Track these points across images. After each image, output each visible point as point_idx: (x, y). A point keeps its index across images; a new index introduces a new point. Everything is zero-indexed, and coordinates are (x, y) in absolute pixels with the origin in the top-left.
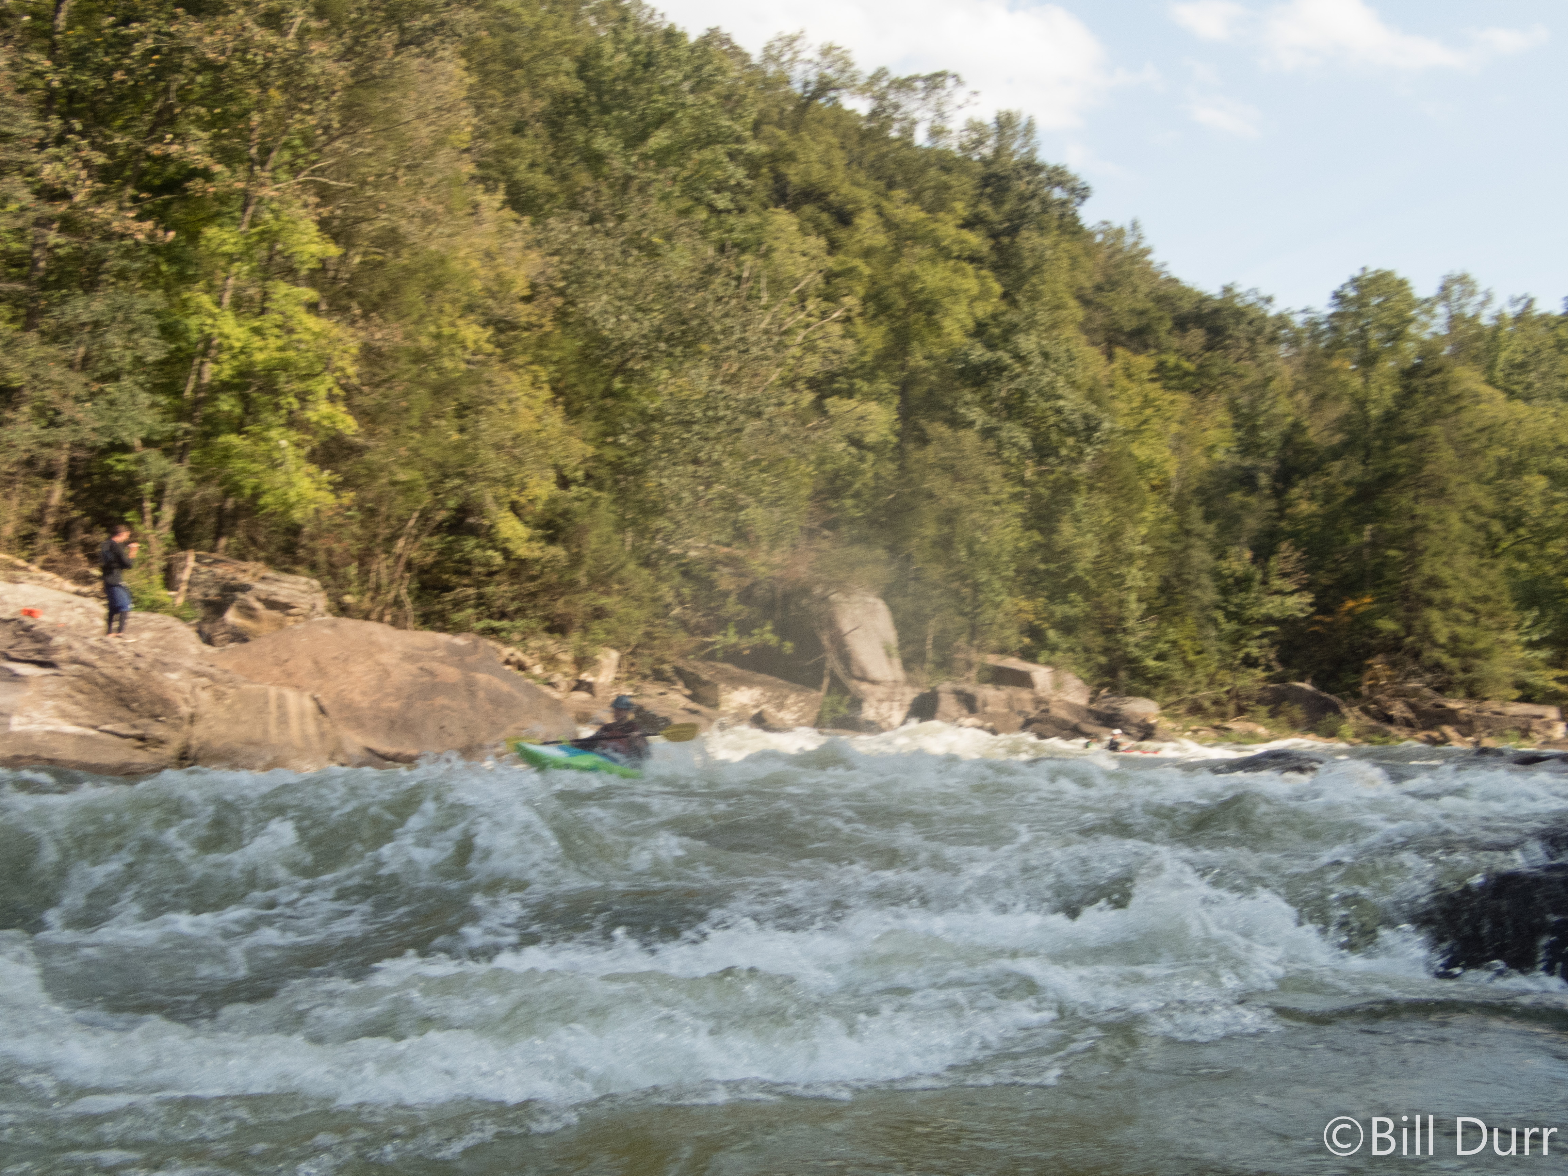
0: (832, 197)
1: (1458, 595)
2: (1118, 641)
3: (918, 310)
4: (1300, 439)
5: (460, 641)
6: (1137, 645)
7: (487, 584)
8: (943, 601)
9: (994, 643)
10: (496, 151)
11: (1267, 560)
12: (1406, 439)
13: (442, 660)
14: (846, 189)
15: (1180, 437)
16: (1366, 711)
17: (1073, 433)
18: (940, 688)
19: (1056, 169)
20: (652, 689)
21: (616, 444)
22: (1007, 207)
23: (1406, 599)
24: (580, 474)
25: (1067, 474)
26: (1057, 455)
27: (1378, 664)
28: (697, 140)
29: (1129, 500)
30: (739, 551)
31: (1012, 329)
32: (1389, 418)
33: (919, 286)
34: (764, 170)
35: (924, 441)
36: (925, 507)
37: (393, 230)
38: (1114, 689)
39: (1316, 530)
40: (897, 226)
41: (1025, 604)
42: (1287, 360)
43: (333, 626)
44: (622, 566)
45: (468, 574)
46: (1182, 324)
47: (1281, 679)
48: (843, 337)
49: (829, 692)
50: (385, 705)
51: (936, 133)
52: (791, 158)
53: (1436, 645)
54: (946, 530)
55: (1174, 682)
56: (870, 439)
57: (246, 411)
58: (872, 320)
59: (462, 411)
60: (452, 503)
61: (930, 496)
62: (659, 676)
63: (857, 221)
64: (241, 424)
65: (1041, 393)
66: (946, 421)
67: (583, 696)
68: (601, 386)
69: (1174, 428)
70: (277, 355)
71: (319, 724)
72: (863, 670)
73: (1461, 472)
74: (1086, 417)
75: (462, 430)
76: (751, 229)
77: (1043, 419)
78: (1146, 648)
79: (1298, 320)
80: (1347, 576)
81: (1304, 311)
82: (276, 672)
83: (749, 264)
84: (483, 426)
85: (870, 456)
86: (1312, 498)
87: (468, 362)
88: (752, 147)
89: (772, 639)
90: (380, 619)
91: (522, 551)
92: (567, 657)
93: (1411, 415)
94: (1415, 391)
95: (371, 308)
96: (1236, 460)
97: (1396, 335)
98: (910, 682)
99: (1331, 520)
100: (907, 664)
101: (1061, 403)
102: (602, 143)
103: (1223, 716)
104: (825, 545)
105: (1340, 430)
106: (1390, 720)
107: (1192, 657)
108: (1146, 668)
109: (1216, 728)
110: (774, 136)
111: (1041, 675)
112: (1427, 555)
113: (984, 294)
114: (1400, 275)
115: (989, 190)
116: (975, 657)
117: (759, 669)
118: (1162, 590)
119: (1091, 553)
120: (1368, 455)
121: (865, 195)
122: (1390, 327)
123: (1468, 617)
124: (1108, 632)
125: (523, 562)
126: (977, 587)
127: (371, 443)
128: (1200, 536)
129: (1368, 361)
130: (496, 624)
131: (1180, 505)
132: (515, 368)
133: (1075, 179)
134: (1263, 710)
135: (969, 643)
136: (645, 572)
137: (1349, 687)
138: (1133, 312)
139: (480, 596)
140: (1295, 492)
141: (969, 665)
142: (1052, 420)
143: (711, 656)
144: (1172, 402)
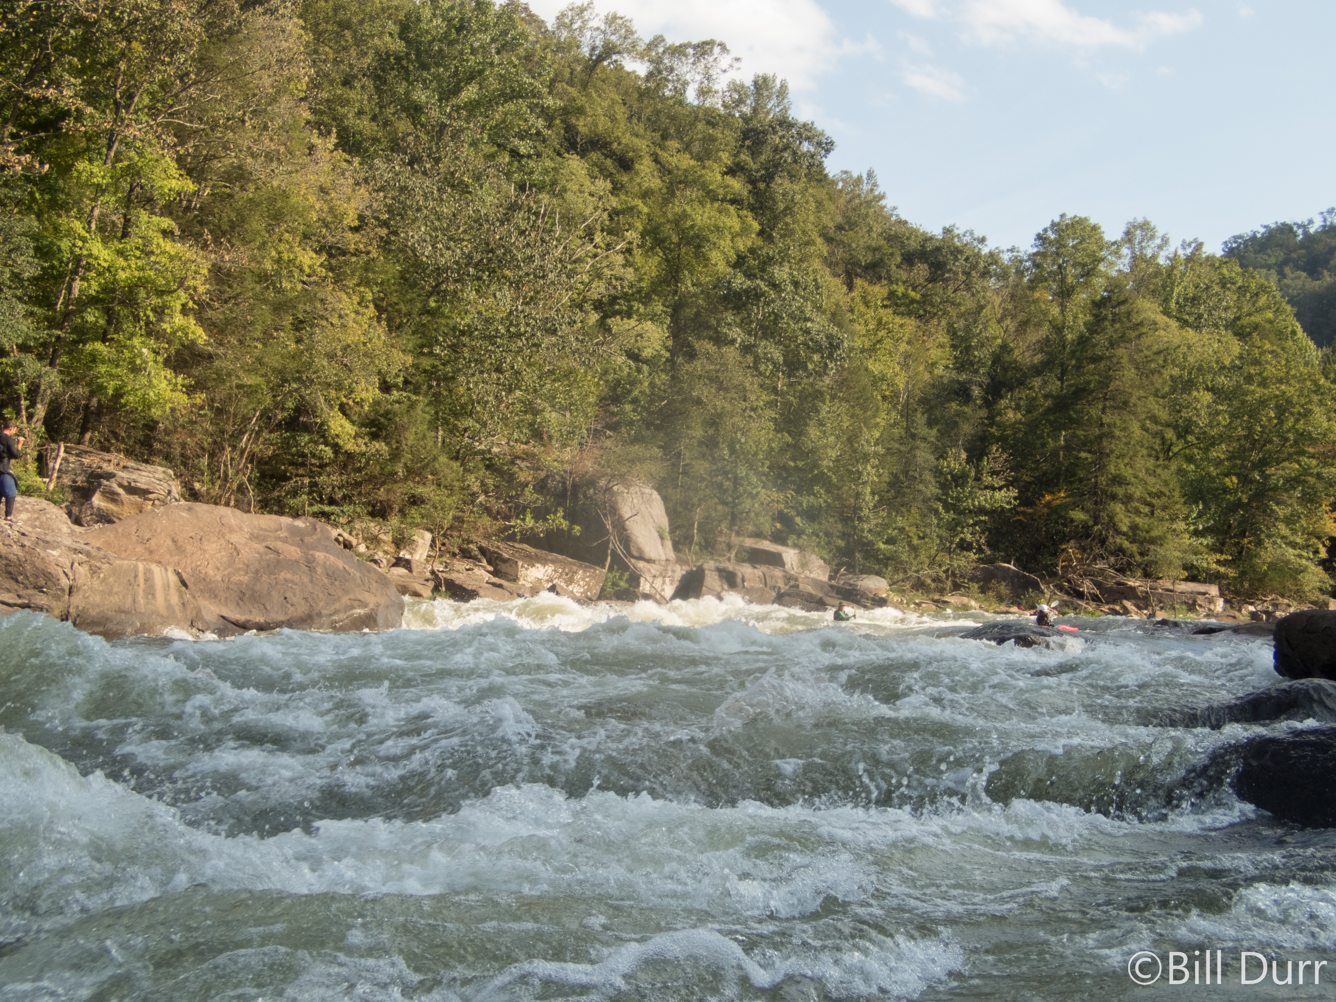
0: (615, 145)
1: (1137, 491)
2: (854, 528)
3: (688, 244)
4: (1007, 358)
5: (300, 523)
6: (870, 531)
7: (320, 474)
8: (708, 492)
9: (751, 528)
10: (328, 101)
11: (980, 459)
12: (1096, 359)
13: (285, 541)
14: (627, 139)
15: (907, 356)
16: (1061, 589)
17: (818, 349)
18: (706, 566)
19: (804, 125)
20: (460, 565)
21: (431, 354)
22: (763, 158)
23: (1095, 493)
24: (401, 379)
25: (812, 385)
26: (805, 368)
27: (1071, 549)
28: (503, 94)
29: (865, 409)
30: (534, 448)
31: (769, 261)
32: (1082, 341)
33: (689, 223)
34: (558, 122)
35: (692, 355)
36: (695, 411)
37: (240, 167)
38: (851, 568)
39: (1020, 435)
40: (670, 172)
41: (775, 496)
42: (997, 292)
43: (190, 509)
44: (435, 459)
45: (303, 465)
46: (909, 259)
47: (990, 561)
48: (624, 266)
49: (611, 569)
50: (235, 579)
51: (703, 92)
52: (580, 111)
53: (1118, 532)
54: (711, 432)
55: (901, 562)
56: (647, 353)
57: (109, 322)
58: (648, 252)
59: (298, 325)
60: (290, 404)
61: (698, 402)
62: (466, 554)
63: (637, 166)
64: (105, 333)
65: (792, 316)
66: (710, 338)
67: (402, 571)
68: (419, 305)
69: (903, 347)
70: (136, 274)
71: (181, 596)
72: (640, 550)
73: (1141, 387)
74: (829, 337)
75: (299, 341)
76: (546, 172)
77: (794, 338)
78: (879, 534)
79: (1006, 257)
80: (1045, 474)
81: (1012, 250)
82: (140, 549)
83: (546, 201)
84: (317, 337)
85: (645, 368)
86: (1018, 408)
87: (304, 283)
88: (550, 102)
89: (565, 524)
90: (227, 504)
91: (350, 446)
92: (387, 538)
93: (1100, 339)
94: (1105, 318)
95: (219, 234)
96: (954, 375)
97: (1088, 272)
98: (679, 561)
99: (1033, 426)
100: (676, 547)
101: (809, 324)
102: (420, 96)
103: (942, 591)
104: (608, 443)
105: (1042, 351)
106: (1080, 595)
107: (915, 541)
108: (879, 550)
109: (935, 601)
110: (565, 92)
111: (790, 555)
112: (1113, 458)
113: (745, 231)
114: (1093, 221)
115: (748, 142)
116: (735, 539)
117: (551, 550)
118: (891, 484)
119: (833, 454)
120: (1063, 373)
121: (642, 144)
122: (1084, 265)
123: (1147, 510)
124: (845, 520)
125: (350, 456)
126: (736, 481)
127: (221, 351)
128: (924, 439)
129: (1065, 293)
130: (327, 508)
131: (907, 413)
132: (344, 289)
133: (822, 134)
134: (975, 586)
135: (730, 528)
136: (455, 465)
137: (1046, 567)
138: (868, 248)
139: (313, 485)
140: (1003, 403)
141: (730, 547)
142: (801, 339)
143: (512, 538)
144: (901, 326)
